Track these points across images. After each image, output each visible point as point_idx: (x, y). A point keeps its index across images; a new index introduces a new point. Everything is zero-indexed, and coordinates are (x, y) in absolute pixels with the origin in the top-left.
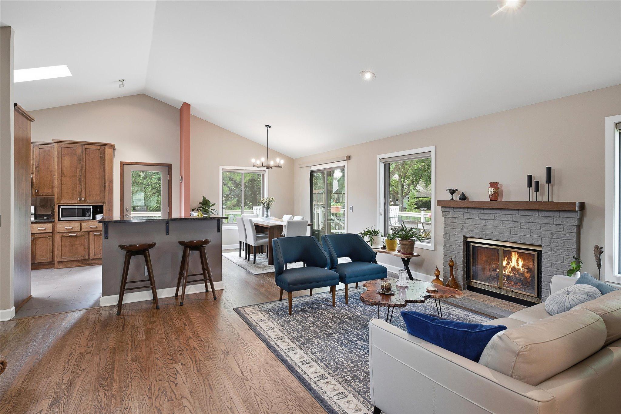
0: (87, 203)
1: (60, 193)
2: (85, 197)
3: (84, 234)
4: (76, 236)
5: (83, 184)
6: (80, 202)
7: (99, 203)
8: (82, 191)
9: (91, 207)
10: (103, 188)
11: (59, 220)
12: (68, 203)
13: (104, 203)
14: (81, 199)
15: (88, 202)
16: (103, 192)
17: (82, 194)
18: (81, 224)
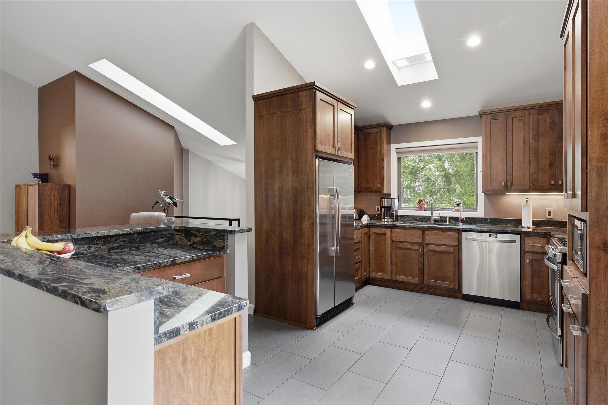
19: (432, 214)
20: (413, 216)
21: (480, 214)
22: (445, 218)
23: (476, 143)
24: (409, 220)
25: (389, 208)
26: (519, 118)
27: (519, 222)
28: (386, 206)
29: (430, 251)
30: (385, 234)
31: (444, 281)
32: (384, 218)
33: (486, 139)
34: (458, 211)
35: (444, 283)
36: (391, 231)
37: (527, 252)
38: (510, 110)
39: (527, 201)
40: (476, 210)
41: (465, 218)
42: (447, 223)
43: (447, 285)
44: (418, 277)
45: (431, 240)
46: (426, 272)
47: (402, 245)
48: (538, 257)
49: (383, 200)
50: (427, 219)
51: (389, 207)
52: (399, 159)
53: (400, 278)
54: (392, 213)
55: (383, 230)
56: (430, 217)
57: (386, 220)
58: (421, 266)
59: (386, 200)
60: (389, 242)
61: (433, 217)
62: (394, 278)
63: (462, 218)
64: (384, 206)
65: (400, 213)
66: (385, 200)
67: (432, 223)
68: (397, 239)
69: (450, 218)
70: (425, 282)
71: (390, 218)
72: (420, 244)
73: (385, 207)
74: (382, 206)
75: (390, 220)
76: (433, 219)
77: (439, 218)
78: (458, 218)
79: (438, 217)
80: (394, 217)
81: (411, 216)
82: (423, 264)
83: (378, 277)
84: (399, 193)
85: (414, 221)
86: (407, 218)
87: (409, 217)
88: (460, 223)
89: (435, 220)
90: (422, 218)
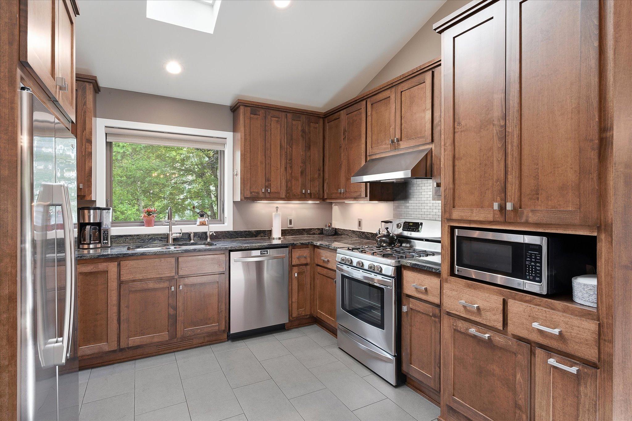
0: (527, 223)
1: (451, 186)
2: (520, 200)
3: (512, 344)
4: (489, 343)
5: (512, 146)
6: (502, 219)
7: (573, 226)
8: (510, 177)
9: (543, 242)
10: (593, 155)
11: (452, 274)
12: (470, 222)
13: (599, 229)
14: (502, 208)
15: (531, 220)
16: (595, 175)
17: (509, 187)
18: (504, 300)
19: (170, 229)
20: (138, 235)
21: (228, 226)
22: (189, 235)
23: (225, 139)
24: (130, 242)
25: (99, 225)
26: (277, 119)
27: (268, 233)
28: (92, 221)
29: (185, 285)
30: (106, 272)
31: (207, 324)
32: (89, 244)
33: (245, 135)
34: (203, 224)
35: (207, 327)
36: (119, 265)
37: (294, 266)
38: (269, 108)
39: (277, 210)
40: (222, 221)
41: (215, 232)
42: (192, 241)
43: (210, 329)
44: (167, 330)
45: (188, 269)
46: (180, 319)
47: (139, 286)
48: (302, 269)
49: (86, 212)
50: (164, 238)
51: (98, 223)
52: (109, 145)
53: (135, 340)
54: (103, 234)
55: (102, 266)
56: (168, 235)
57: (91, 246)
58: (172, 312)
59: (92, 211)
60: (113, 285)
61: (172, 234)
62: (123, 345)
63: (211, 233)
64: (87, 221)
65: (115, 231)
66: (89, 212)
67: (171, 243)
68: (131, 277)
69: (195, 234)
70: (179, 335)
71: (100, 242)
72: (171, 279)
73: (89, 224)
74: (82, 221)
75: (99, 246)
76: (173, 238)
77: (181, 235)
78: (207, 232)
79: (179, 235)
80: (107, 240)
81: (135, 235)
82: (175, 309)
83: (89, 352)
84: (108, 200)
85: (140, 243)
86: (128, 238)
87: (131, 237)
88: (209, 240)
89: (175, 240)
90: (153, 238)
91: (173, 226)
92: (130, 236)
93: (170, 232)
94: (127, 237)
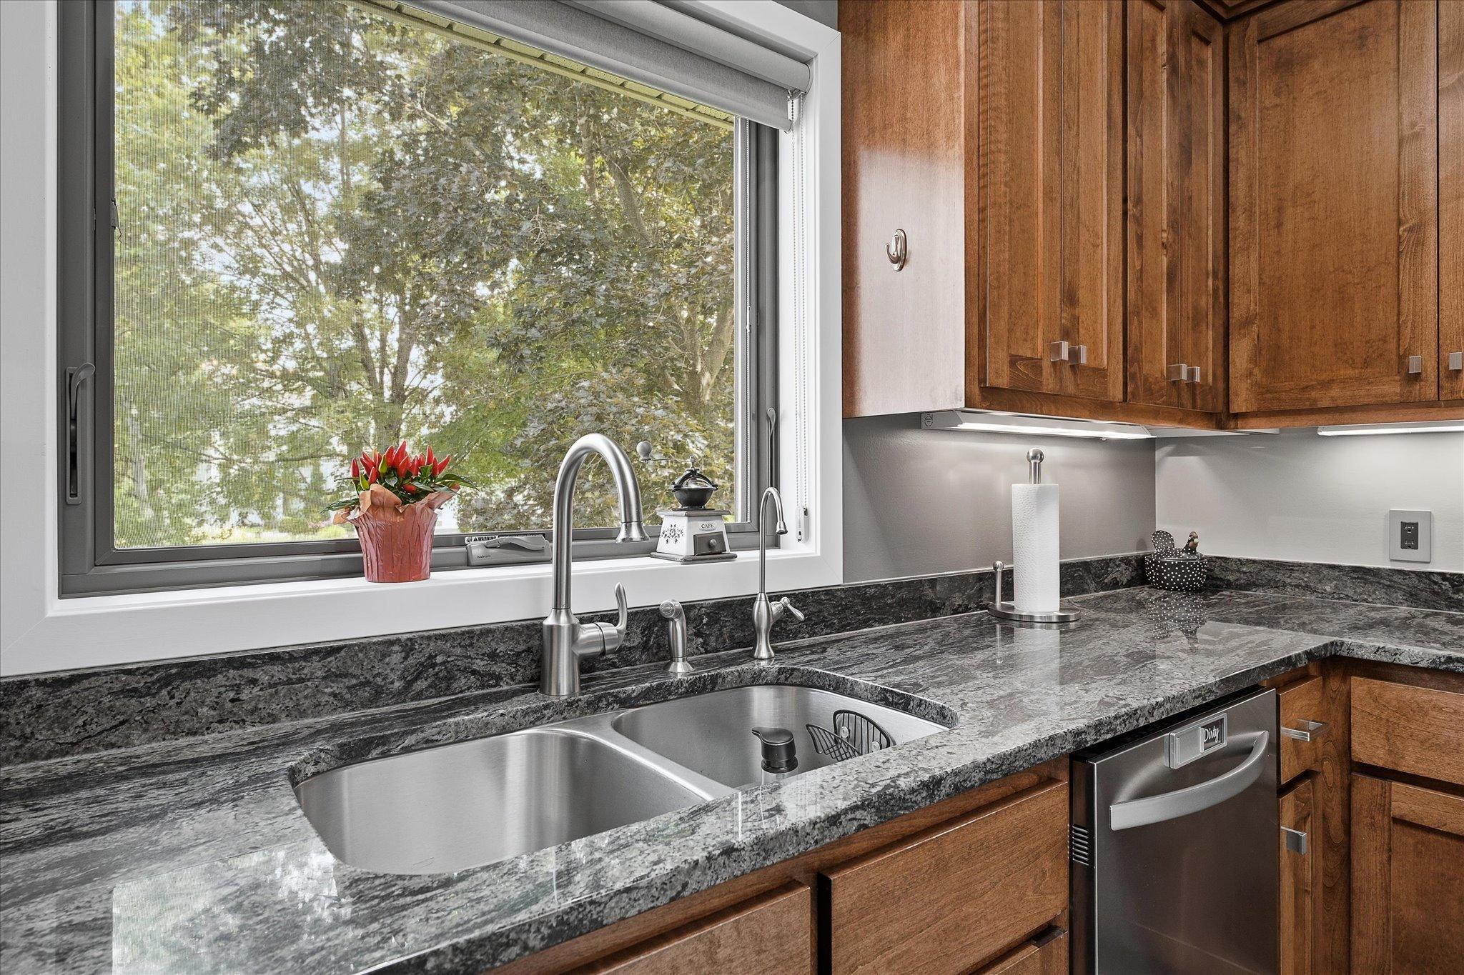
19: (562, 593)
22: (661, 622)
24: (275, 707)
34: (707, 551)
42: (680, 669)
50: (518, 660)
56: (548, 632)
61: (571, 630)
63: (776, 607)
67: (566, 692)
69: (689, 616)
76: (575, 653)
77: (621, 627)
78: (750, 601)
79: (610, 629)
81: (310, 653)
84: (82, 375)
85: (347, 705)
86: (254, 682)
87: (276, 670)
88: (764, 654)
89: (588, 666)
90: (439, 659)
91: (576, 567)
92: (272, 658)
93: (557, 616)
94: (248, 673)
